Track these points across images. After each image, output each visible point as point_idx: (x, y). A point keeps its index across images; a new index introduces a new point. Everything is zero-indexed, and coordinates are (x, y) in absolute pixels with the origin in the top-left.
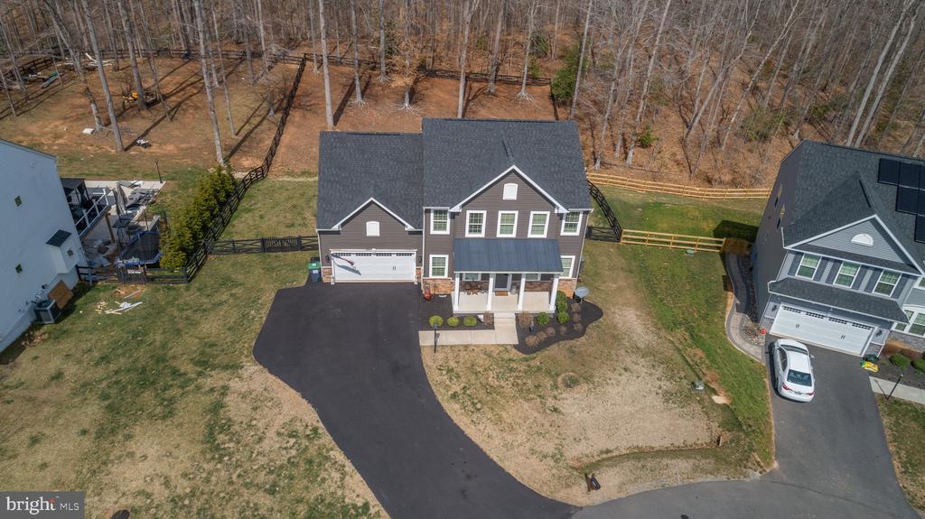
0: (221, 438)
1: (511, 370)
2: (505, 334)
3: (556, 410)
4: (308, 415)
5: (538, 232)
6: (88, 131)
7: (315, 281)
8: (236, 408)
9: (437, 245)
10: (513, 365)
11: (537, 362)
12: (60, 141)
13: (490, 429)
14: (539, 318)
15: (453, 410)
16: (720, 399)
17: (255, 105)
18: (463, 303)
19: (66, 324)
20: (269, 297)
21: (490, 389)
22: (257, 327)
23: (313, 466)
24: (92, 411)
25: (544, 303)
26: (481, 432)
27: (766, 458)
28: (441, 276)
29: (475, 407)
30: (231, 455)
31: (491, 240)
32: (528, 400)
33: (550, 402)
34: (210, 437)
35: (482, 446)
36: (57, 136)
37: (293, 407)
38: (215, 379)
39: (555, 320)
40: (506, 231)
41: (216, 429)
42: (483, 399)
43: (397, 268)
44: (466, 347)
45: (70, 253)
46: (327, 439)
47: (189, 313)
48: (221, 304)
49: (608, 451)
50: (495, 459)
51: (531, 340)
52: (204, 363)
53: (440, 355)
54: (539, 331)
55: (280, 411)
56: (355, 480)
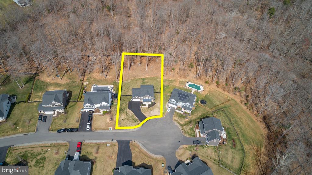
2: (147, 106)
4: (133, 113)
5: (150, 98)
6: (100, 75)
7: (132, 101)
8: (128, 112)
9: (142, 99)
10: (147, 109)
11: (149, 109)
12: (98, 77)
14: (150, 105)
15: (143, 112)
18: (144, 103)
20: (128, 102)
22: (128, 105)
23: (133, 116)
25: (150, 103)
27: (164, 116)
28: (142, 101)
29: (144, 112)
30: (128, 116)
31: (146, 99)
32: (148, 112)
33: (150, 112)
36: (97, 76)
37: (131, 112)
38: (126, 110)
39: (151, 105)
40: (147, 98)
41: (127, 114)
42: (145, 112)
43: (139, 100)
44: (144, 107)
47: (122, 104)
48: (124, 103)
52: (124, 109)
53: (142, 108)
54: (150, 106)
55: (131, 113)
56: (136, 117)
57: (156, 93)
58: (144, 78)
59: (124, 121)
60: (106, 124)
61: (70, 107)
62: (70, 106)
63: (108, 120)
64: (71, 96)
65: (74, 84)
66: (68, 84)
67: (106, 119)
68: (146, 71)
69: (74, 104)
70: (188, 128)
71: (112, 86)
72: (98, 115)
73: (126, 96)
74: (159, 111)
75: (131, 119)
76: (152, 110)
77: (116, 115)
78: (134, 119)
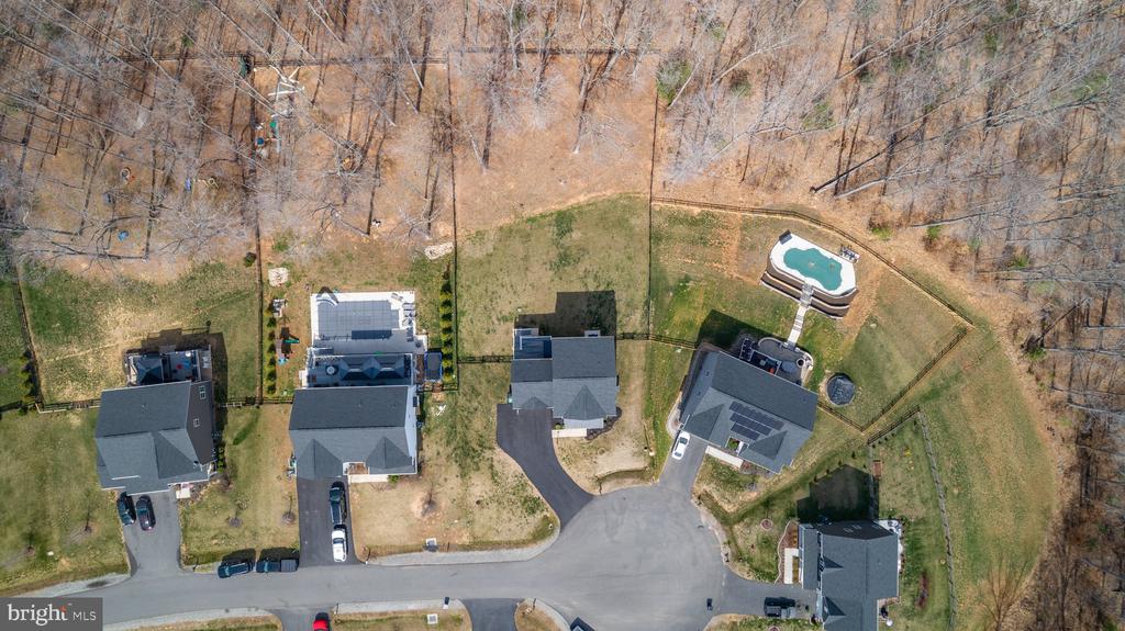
0: (496, 477)
1: (582, 447)
3: (596, 462)
4: (520, 470)
8: (498, 467)
10: (583, 444)
11: (592, 444)
13: (575, 471)
15: (563, 464)
16: (652, 454)
19: (426, 424)
20: (494, 409)
21: (575, 456)
22: (494, 428)
23: (524, 486)
24: (455, 468)
26: (571, 472)
27: (657, 477)
29: (570, 463)
30: (500, 484)
32: (587, 459)
33: (594, 460)
34: (493, 478)
35: (571, 477)
37: (514, 466)
38: (487, 454)
41: (494, 475)
44: (568, 438)
46: (526, 478)
47: (466, 413)
50: (575, 481)
51: (591, 437)
52: (481, 445)
53: (559, 441)
55: (511, 467)
56: (536, 490)
57: (625, 341)
58: (563, 207)
59: (485, 510)
60: (411, 526)
61: (237, 441)
62: (235, 435)
63: (416, 507)
64: (226, 367)
65: (218, 282)
66: (188, 282)
67: (408, 503)
68: (572, 162)
69: (248, 415)
70: (753, 539)
71: (409, 296)
72: (370, 483)
73: (483, 360)
74: (634, 454)
75: (513, 497)
76: (603, 452)
77: (446, 480)
78: (526, 501)
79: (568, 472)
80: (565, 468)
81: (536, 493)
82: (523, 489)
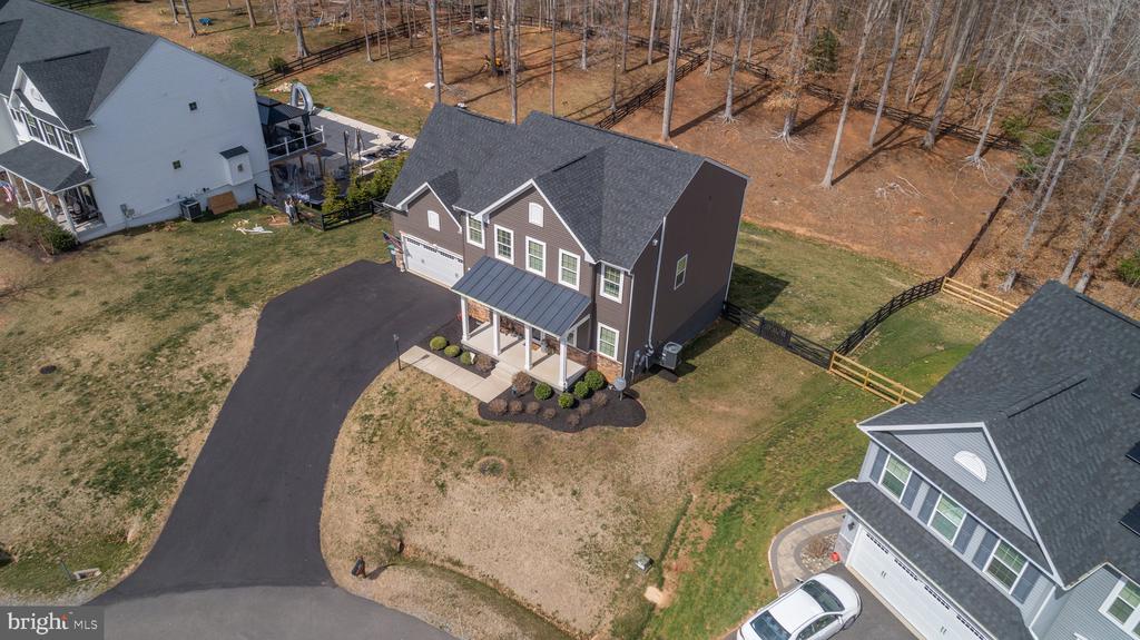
0: (166, 351)
1: (447, 424)
2: (486, 390)
3: (442, 487)
5: (569, 280)
6: (429, 85)
7: (392, 264)
9: (472, 257)
10: (456, 421)
11: (482, 431)
12: (402, 89)
13: (360, 464)
14: (537, 385)
15: (350, 428)
16: (655, 595)
17: (604, 96)
19: (198, 227)
21: (404, 430)
23: (190, 409)
25: (559, 371)
26: (347, 462)
29: (372, 437)
30: (153, 366)
31: (520, 271)
32: (427, 460)
33: (447, 476)
35: (332, 475)
36: (402, 85)
38: (222, 308)
40: (536, 266)
41: (169, 344)
42: (375, 433)
44: (434, 379)
45: (240, 168)
46: (224, 394)
47: (287, 253)
48: (314, 254)
49: (458, 564)
50: (327, 492)
51: (498, 404)
53: (401, 375)
54: (526, 400)
55: (224, 355)
56: (202, 437)
57: (763, 343)
59: (30, 396)
74: (589, 550)
75: (129, 411)
76: (494, 470)
77: (76, 294)
78: (136, 445)
79: (339, 459)
80: (344, 441)
81: (191, 442)
82: (178, 417)
